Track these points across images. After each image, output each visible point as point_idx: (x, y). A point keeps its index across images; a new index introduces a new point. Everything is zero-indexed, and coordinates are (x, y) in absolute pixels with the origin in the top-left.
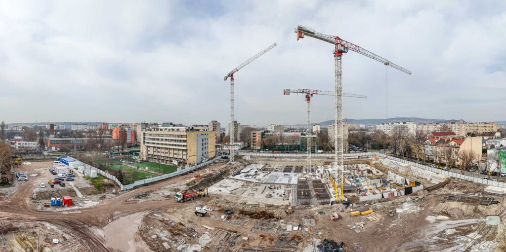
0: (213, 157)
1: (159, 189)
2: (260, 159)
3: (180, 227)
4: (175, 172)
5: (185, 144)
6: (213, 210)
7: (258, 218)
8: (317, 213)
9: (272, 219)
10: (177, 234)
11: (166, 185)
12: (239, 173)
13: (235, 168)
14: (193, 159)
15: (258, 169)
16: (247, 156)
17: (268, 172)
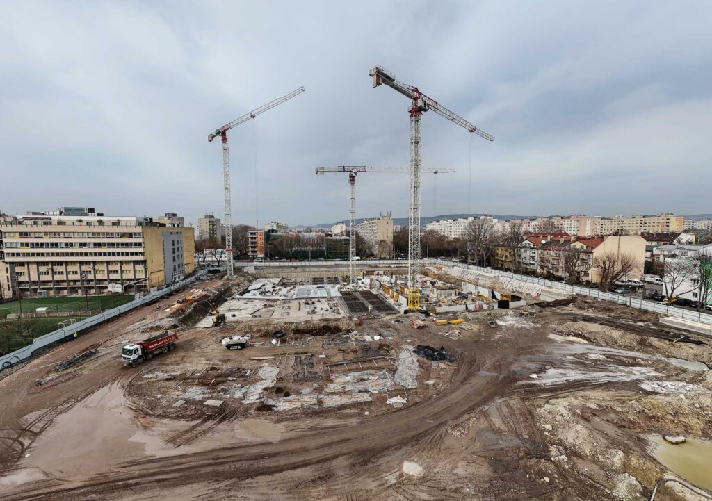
0: (191, 271)
1: (112, 336)
2: (271, 270)
3: (215, 373)
4: (132, 302)
5: (140, 250)
6: (251, 338)
7: (323, 334)
8: (393, 322)
9: (341, 333)
10: (217, 384)
11: (124, 326)
12: (247, 291)
13: (238, 285)
14: (158, 278)
15: (274, 284)
16: (250, 268)
17: (292, 287)
